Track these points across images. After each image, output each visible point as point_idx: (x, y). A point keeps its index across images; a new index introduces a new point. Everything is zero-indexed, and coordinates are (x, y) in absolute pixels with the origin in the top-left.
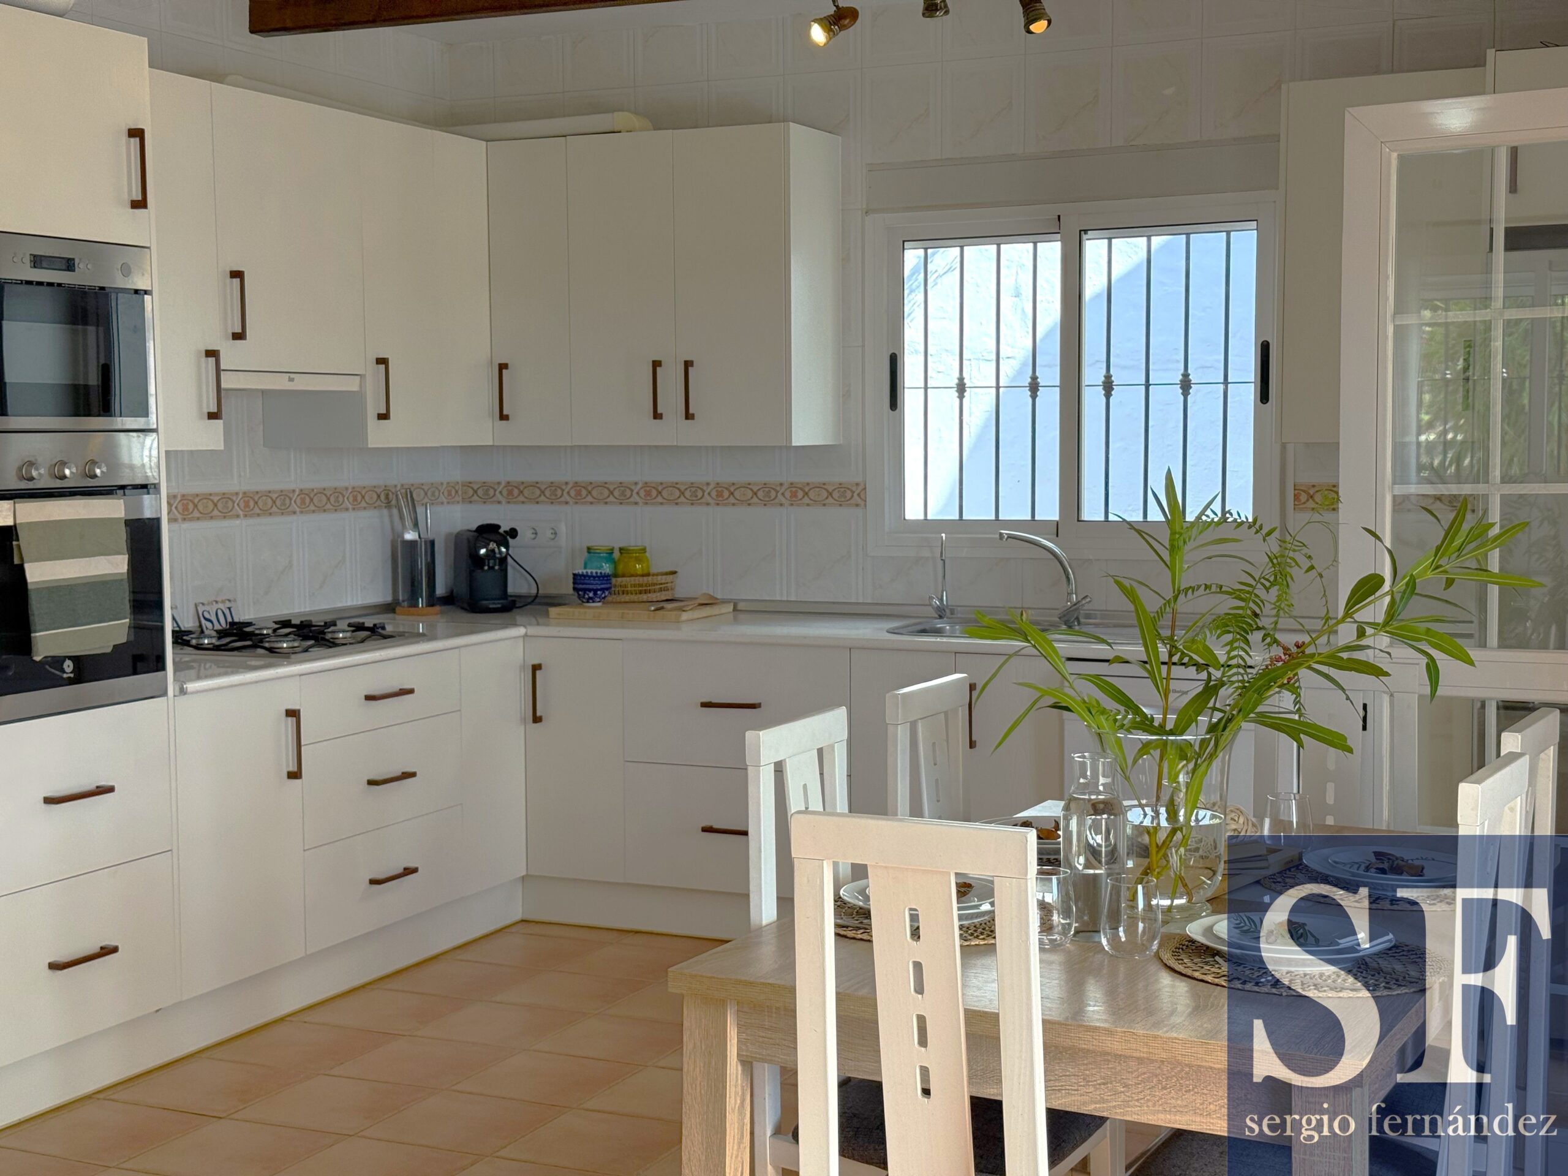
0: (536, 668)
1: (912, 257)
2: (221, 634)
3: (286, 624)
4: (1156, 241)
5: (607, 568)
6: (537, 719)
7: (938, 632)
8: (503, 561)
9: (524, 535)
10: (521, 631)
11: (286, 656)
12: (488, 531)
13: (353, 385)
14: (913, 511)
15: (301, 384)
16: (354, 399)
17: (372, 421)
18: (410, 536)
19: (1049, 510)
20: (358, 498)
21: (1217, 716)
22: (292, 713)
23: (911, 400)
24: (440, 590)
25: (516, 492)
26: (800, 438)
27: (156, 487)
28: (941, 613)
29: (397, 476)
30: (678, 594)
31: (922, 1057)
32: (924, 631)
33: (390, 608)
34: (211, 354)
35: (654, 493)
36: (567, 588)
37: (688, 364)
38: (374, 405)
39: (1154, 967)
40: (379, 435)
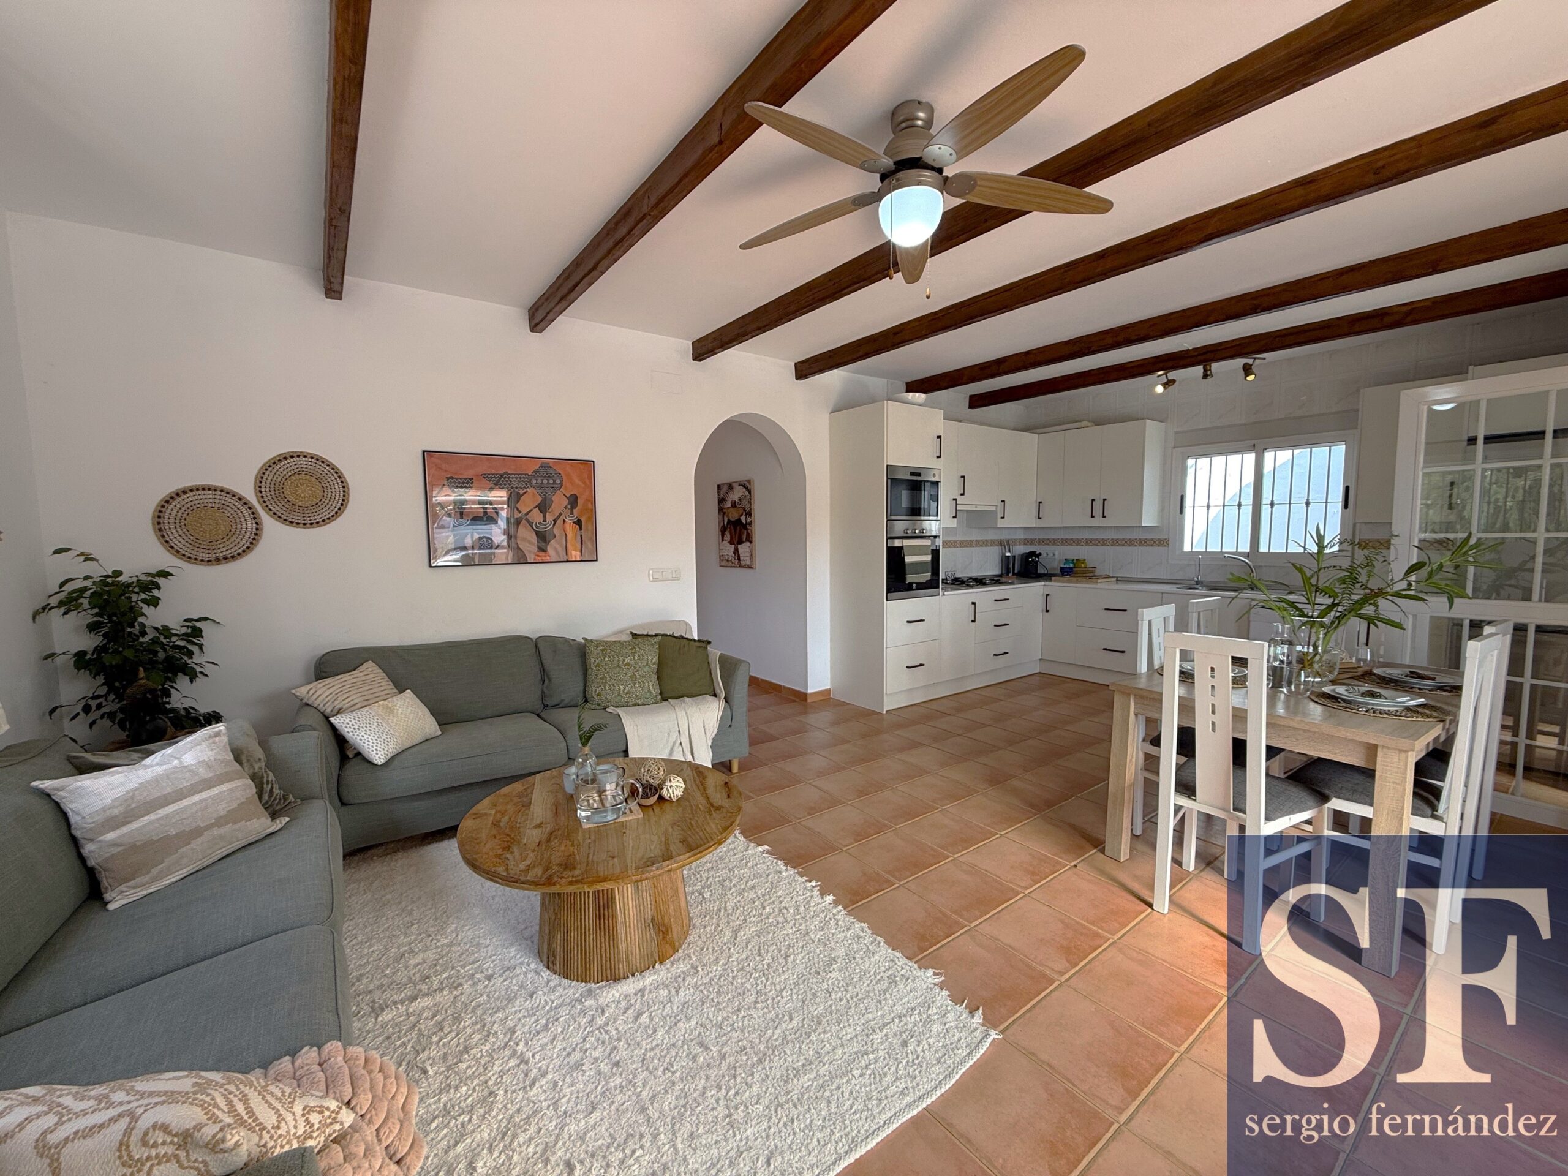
0: (1048, 595)
1: (1191, 462)
2: (952, 580)
3: (970, 578)
4: (1297, 451)
5: (1072, 565)
6: (1047, 611)
7: (1197, 589)
8: (1037, 562)
9: (1044, 555)
10: (1043, 583)
11: (972, 587)
12: (1032, 554)
13: (994, 508)
14: (1187, 548)
15: (979, 508)
16: (995, 512)
17: (999, 520)
18: (1008, 554)
19: (1245, 547)
20: (993, 543)
21: (1338, 614)
22: (974, 603)
23: (1188, 511)
24: (1016, 571)
25: (1042, 542)
26: (1146, 522)
27: (939, 537)
28: (1198, 583)
29: (1004, 536)
30: (1096, 574)
31: (1212, 718)
32: (1191, 588)
33: (1000, 576)
34: (955, 500)
35: (1089, 542)
36: (1058, 572)
37: (1105, 500)
38: (1000, 515)
39: (1306, 701)
40: (1001, 523)
